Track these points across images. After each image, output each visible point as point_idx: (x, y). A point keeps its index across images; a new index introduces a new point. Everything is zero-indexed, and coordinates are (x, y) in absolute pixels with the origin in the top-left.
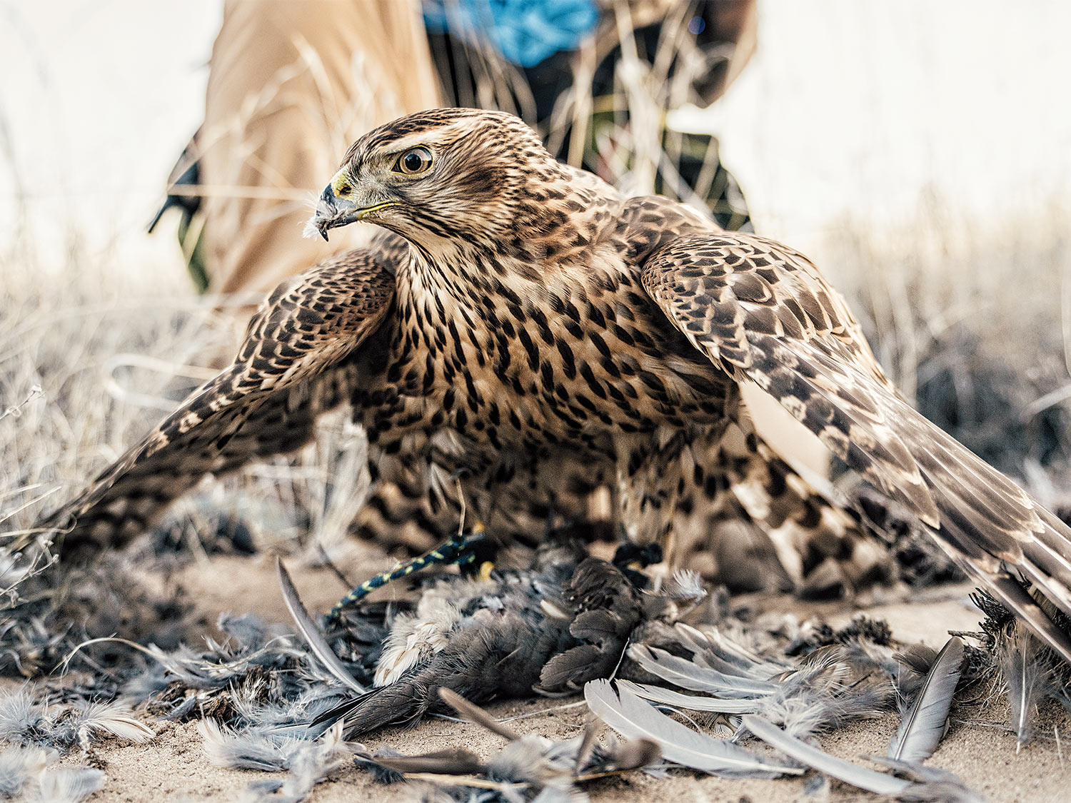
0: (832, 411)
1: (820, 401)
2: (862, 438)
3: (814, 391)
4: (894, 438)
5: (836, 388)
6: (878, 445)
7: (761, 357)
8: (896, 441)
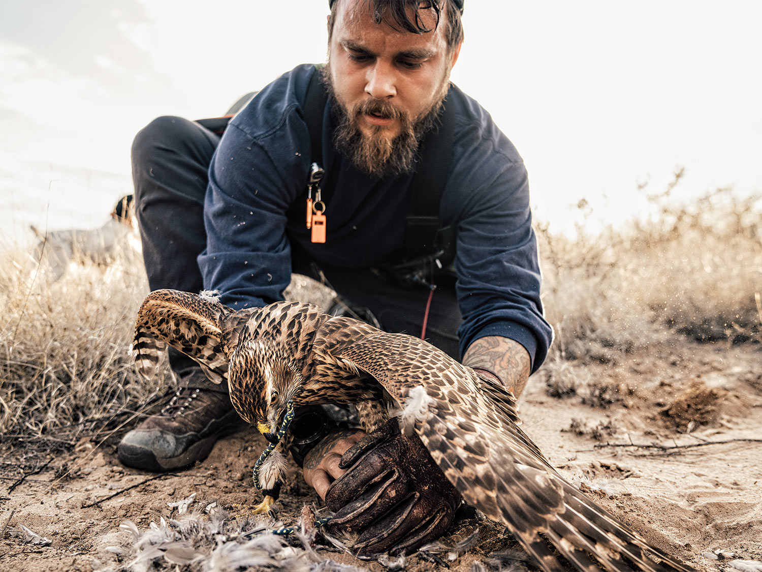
0: (456, 459)
1: (452, 454)
2: (469, 474)
3: (450, 448)
4: (489, 471)
5: (464, 444)
6: (477, 477)
7: (427, 429)
8: (489, 474)
